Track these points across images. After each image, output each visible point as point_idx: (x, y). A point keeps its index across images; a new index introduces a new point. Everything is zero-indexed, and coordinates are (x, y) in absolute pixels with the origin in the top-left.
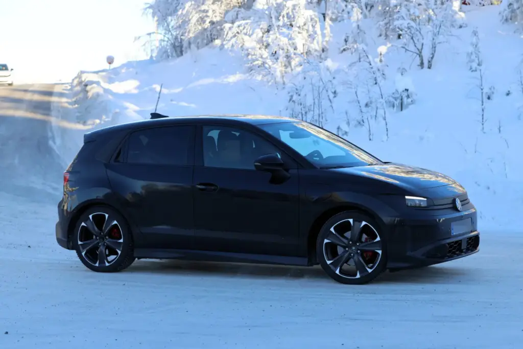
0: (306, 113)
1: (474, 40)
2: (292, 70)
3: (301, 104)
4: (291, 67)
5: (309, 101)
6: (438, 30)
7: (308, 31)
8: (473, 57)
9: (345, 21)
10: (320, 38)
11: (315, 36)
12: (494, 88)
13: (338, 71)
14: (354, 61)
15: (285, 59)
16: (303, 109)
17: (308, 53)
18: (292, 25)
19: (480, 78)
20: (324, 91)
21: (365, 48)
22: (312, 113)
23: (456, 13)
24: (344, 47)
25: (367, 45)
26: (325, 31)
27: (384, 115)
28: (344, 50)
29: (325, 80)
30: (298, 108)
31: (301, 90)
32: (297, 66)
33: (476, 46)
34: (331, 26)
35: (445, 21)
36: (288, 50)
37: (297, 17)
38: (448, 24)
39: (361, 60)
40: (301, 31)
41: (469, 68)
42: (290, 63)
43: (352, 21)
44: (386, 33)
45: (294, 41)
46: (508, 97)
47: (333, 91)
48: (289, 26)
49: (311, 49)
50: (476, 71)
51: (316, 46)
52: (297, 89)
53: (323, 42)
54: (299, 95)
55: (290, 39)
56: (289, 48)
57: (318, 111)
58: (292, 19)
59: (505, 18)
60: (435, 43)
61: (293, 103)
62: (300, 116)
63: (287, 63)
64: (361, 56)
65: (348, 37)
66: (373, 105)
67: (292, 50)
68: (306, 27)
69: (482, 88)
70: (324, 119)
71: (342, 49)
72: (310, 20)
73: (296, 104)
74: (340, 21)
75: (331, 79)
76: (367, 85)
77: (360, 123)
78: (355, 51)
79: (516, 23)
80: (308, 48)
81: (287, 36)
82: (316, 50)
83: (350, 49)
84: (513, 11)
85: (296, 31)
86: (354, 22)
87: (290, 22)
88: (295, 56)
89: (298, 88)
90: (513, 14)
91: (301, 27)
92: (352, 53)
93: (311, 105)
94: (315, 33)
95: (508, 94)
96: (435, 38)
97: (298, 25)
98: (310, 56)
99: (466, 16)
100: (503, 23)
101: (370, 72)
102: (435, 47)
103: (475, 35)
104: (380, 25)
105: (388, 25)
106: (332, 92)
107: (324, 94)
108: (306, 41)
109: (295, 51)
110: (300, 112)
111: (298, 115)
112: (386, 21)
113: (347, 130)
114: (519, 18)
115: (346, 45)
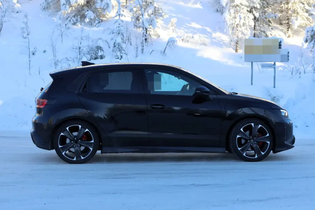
1: (25, 20)
6: (4, 14)
8: (25, 30)
12: (36, 49)
19: (28, 42)
23: (15, 4)
33: (26, 24)
35: (8, 9)
38: (10, 10)
41: (22, 36)
46: (44, 53)
50: (26, 38)
59: (43, 7)
60: (2, 22)
69: (29, 48)
79: (50, 10)
84: (48, 4)
90: (48, 5)
95: (44, 52)
96: (2, 19)
99: (21, 6)
100: (42, 10)
102: (2, 24)
103: (26, 17)
114: (51, 7)
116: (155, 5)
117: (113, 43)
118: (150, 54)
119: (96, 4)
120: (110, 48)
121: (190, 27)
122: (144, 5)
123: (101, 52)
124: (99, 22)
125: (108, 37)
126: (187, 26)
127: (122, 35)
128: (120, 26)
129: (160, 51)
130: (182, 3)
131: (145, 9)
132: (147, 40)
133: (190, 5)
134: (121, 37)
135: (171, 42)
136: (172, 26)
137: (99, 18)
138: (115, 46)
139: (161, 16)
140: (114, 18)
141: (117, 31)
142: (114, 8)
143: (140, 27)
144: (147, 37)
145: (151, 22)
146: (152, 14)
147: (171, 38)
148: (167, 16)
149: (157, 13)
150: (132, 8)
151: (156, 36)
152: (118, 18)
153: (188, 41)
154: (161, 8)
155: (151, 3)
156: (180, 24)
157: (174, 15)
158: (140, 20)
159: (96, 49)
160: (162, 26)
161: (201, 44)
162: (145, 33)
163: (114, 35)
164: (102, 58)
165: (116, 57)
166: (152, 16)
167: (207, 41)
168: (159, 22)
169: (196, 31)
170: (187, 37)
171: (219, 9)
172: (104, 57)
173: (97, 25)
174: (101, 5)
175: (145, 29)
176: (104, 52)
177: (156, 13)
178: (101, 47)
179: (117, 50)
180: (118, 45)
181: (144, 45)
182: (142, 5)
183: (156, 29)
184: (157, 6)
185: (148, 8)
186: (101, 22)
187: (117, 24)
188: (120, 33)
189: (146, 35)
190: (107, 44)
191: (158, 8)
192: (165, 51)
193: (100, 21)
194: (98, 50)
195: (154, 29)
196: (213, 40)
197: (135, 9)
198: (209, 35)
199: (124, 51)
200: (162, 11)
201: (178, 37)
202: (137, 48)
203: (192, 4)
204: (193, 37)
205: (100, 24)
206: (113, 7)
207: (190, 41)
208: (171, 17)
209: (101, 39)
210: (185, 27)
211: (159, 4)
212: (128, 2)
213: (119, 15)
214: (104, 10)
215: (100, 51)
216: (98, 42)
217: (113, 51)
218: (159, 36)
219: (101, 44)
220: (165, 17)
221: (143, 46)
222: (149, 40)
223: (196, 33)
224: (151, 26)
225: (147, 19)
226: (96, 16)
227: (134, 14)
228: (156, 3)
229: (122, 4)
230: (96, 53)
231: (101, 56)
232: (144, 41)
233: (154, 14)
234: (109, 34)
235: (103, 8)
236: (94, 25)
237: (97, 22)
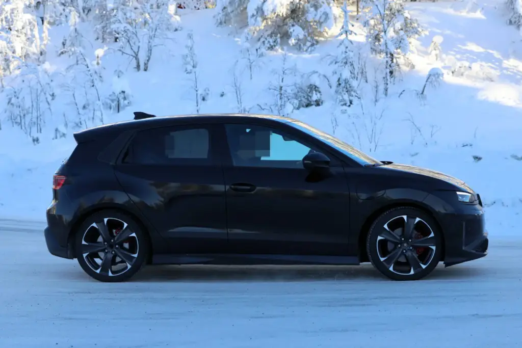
0: (24, 115)
1: (189, 43)
2: (10, 73)
3: (19, 107)
4: (10, 71)
5: (28, 104)
6: (153, 33)
7: (26, 34)
8: (189, 59)
9: (63, 25)
10: (38, 41)
11: (34, 39)
12: (209, 90)
13: (56, 74)
14: (72, 64)
15: (3, 62)
16: (21, 112)
17: (26, 56)
18: (10, 29)
19: (194, 79)
20: (43, 93)
21: (82, 51)
22: (30, 115)
23: (171, 16)
24: (62, 51)
25: (84, 48)
26: (43, 35)
27: (101, 117)
28: (62, 53)
29: (43, 82)
30: (17, 111)
31: (19, 94)
32: (15, 69)
33: (191, 49)
34: (48, 29)
35: (160, 25)
36: (6, 53)
37: (15, 21)
38: (164, 26)
39: (79, 62)
40: (19, 35)
41: (185, 70)
42: (8, 66)
43: (70, 25)
44: (103, 36)
45: (12, 45)
46: (221, 98)
47: (51, 93)
48: (7, 30)
49: (29, 53)
50: (191, 73)
51: (34, 49)
52: (15, 92)
53: (40, 45)
54: (18, 98)
55: (9, 42)
56: (8, 51)
57: (36, 114)
58: (11, 23)
59: (219, 21)
60: (151, 47)
61: (12, 106)
62: (19, 118)
63: (6, 67)
64: (79, 58)
65: (65, 40)
66: (91, 107)
67: (10, 54)
68: (24, 31)
69: (197, 89)
70: (42, 121)
71: (60, 52)
72: (28, 24)
73: (15, 107)
74: (58, 25)
75: (49, 81)
76: (84, 87)
77: (77, 125)
78: (73, 54)
79: (230, 26)
80: (27, 51)
81: (6, 40)
82: (34, 54)
83: (68, 52)
84: (227, 15)
85: (14, 35)
86: (71, 25)
87: (9, 25)
88: (13, 59)
89: (16, 90)
90: (227, 18)
91: (20, 31)
92: (70, 56)
93: (29, 108)
94: (34, 36)
95: (222, 95)
96: (151, 41)
97: (16, 29)
98: (28, 59)
99: (181, 20)
100: (217, 26)
101: (87, 75)
102: (151, 50)
103: (190, 37)
104: (97, 28)
105: (105, 29)
106: (51, 95)
107: (42, 97)
108: (25, 44)
109: (14, 55)
110: (18, 115)
111: (17, 118)
112: (103, 25)
113: (65, 133)
114: (233, 21)
115: (64, 48)
116: (406, 14)
117: (337, 80)
118: (399, 97)
119: (307, 15)
120: (331, 87)
121: (466, 50)
122: (387, 15)
123: (316, 94)
124: (312, 45)
125: (328, 70)
126: (460, 48)
127: (352, 65)
128: (347, 50)
129: (416, 91)
130: (450, 11)
131: (389, 22)
132: (394, 73)
133: (464, 14)
134: (351, 68)
135: (434, 76)
136: (435, 50)
137: (312, 38)
138: (340, 84)
139: (416, 33)
140: (337, 36)
141: (343, 59)
142: (338, 21)
143: (381, 52)
144: (393, 68)
145: (400, 43)
146: (402, 29)
147: (433, 69)
148: (427, 33)
149: (409, 27)
150: (368, 21)
151: (408, 66)
152: (344, 36)
153: (462, 75)
154: (417, 20)
155: (399, 11)
156: (448, 46)
157: (438, 31)
158: (382, 40)
159: (309, 90)
160: (418, 51)
161: (484, 79)
162: (390, 62)
163: (339, 66)
164: (318, 105)
165: (342, 103)
166: (402, 33)
167: (495, 73)
168: (413, 42)
169: (475, 58)
170: (460, 67)
171: (513, 20)
172: (322, 103)
173: (309, 50)
174: (315, 15)
175: (389, 55)
176: (321, 95)
177: (407, 27)
178: (316, 87)
179: (343, 90)
180: (345, 83)
181: (388, 82)
182: (384, 14)
183: (409, 55)
184: (409, 17)
185: (395, 20)
186: (317, 45)
187: (343, 48)
188: (348, 63)
189: (392, 65)
190: (327, 80)
191: (410, 19)
192: (423, 91)
193: (315, 42)
194: (311, 91)
195: (405, 54)
196: (505, 71)
197: (372, 22)
198: (497, 64)
199: (354, 92)
200: (418, 24)
201: (444, 68)
202: (377, 87)
203: (468, 12)
204: (470, 68)
205: (315, 48)
206: (335, 19)
207: (465, 74)
208: (433, 34)
209: (317, 72)
210: (457, 50)
211: (411, 12)
212: (360, 10)
213: (346, 32)
214: (320, 23)
215: (314, 92)
216: (310, 77)
217: (336, 92)
218: (413, 67)
219: (316, 80)
220: (423, 35)
221: (387, 84)
222: (396, 74)
223: (475, 61)
224: (399, 50)
225: (392, 38)
226: (306, 34)
227: (371, 29)
228: (406, 11)
229: (350, 14)
230: (308, 95)
231: (316, 101)
232: (389, 74)
233: (404, 29)
234: (329, 65)
235: (319, 21)
236: (305, 49)
237: (308, 44)
